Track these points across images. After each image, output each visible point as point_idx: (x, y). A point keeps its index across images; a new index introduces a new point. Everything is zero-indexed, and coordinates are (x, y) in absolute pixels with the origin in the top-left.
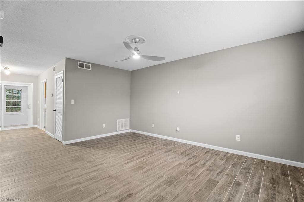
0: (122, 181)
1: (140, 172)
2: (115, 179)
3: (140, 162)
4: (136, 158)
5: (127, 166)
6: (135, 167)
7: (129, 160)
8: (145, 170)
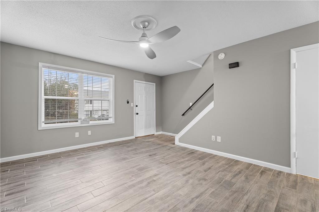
0: (157, 161)
1: (142, 166)
2: (162, 162)
3: (140, 176)
4: (144, 184)
5: (154, 172)
6: (146, 170)
7: (154, 181)
8: (138, 167)
